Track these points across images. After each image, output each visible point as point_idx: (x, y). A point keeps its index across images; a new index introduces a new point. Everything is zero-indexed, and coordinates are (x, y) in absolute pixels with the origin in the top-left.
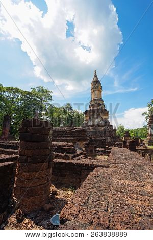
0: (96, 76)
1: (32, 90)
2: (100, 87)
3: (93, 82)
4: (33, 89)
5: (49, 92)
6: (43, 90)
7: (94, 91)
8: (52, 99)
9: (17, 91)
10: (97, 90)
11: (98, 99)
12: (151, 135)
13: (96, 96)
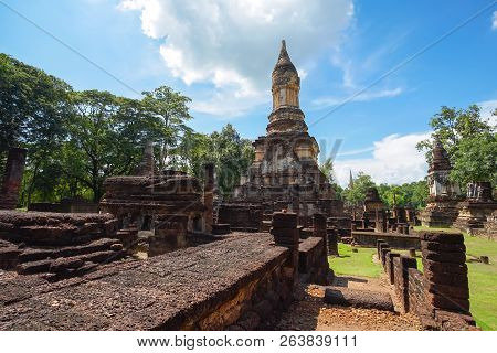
0: (284, 54)
1: (145, 96)
2: (293, 79)
3: (278, 68)
4: (147, 93)
5: (183, 99)
6: (168, 95)
7: (278, 91)
8: (188, 116)
9: (107, 98)
10: (287, 88)
11: (289, 110)
12: (437, 199)
13: (283, 102)
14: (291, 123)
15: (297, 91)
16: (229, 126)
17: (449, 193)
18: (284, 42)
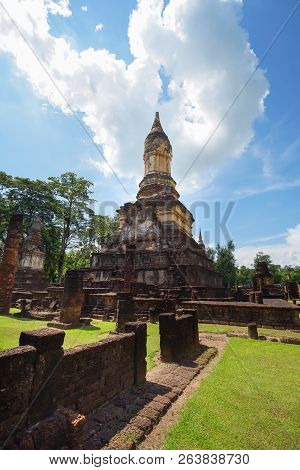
2: (164, 146)
13: (152, 168)
14: (158, 188)
15: (168, 158)
18: (157, 114)
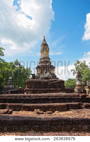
0: (45, 40)
3: (43, 44)
7: (43, 51)
10: (46, 51)
11: (47, 58)
12: (79, 86)
13: (45, 55)
14: (48, 62)
15: (48, 52)
16: (17, 60)
17: (81, 84)
18: (44, 36)
